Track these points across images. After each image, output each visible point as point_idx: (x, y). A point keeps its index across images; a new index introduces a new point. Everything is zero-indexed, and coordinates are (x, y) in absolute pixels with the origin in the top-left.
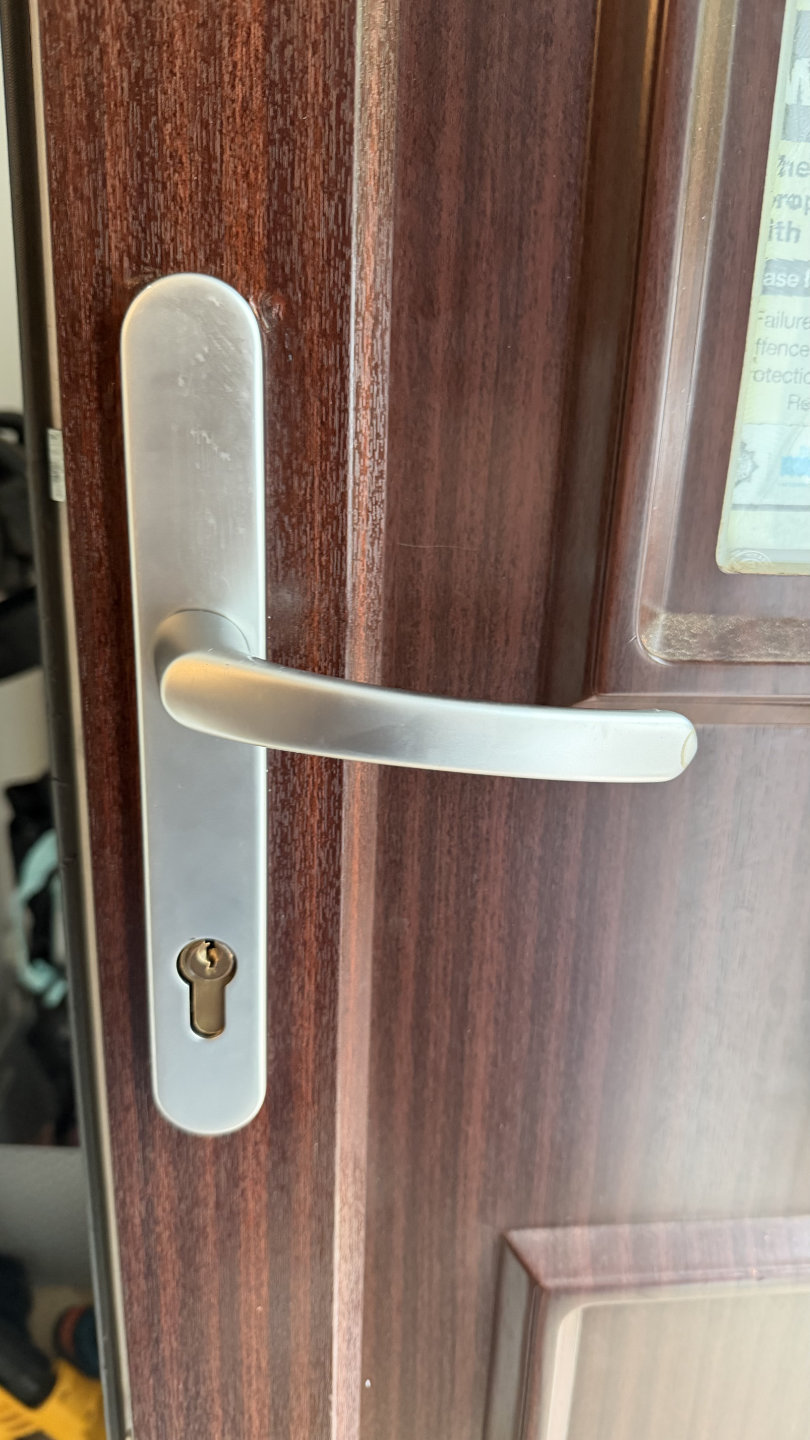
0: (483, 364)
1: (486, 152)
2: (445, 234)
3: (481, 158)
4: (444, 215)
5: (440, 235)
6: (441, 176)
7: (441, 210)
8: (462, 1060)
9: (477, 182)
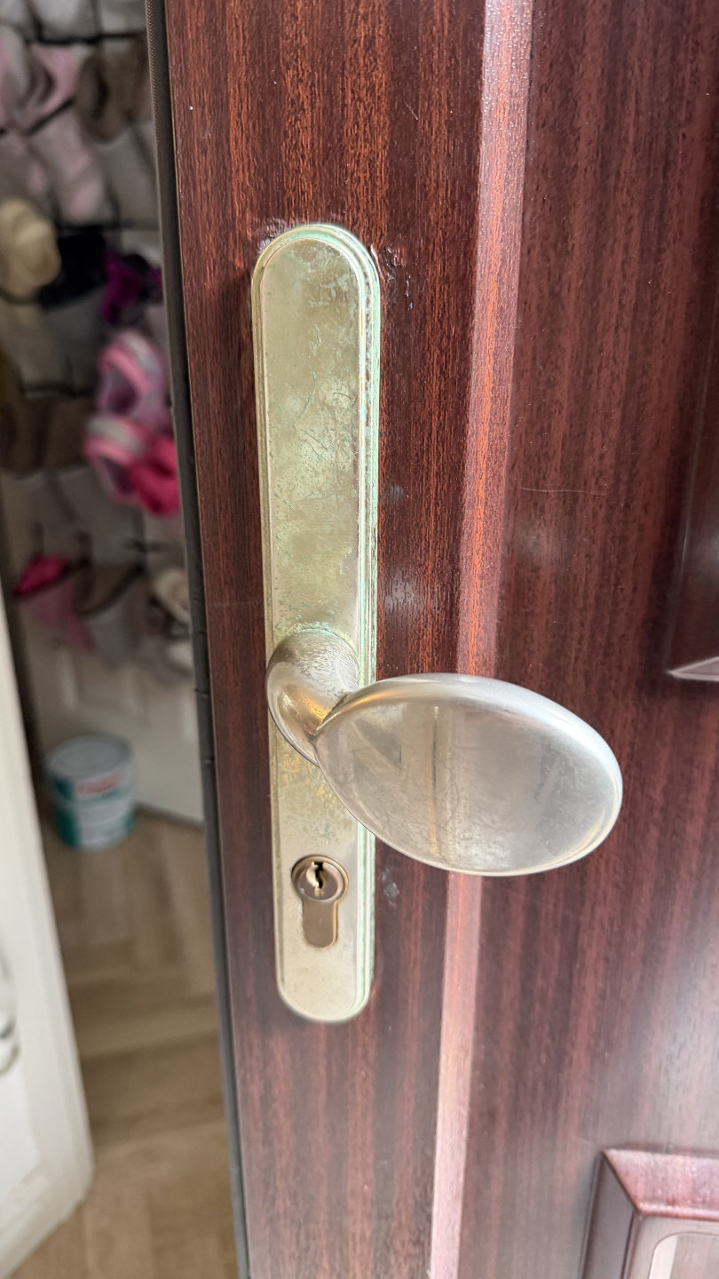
0: (620, 302)
1: (630, 73)
2: (582, 164)
3: (625, 79)
4: (582, 145)
5: (576, 166)
6: (579, 103)
7: (578, 139)
8: (570, 991)
9: (619, 105)
